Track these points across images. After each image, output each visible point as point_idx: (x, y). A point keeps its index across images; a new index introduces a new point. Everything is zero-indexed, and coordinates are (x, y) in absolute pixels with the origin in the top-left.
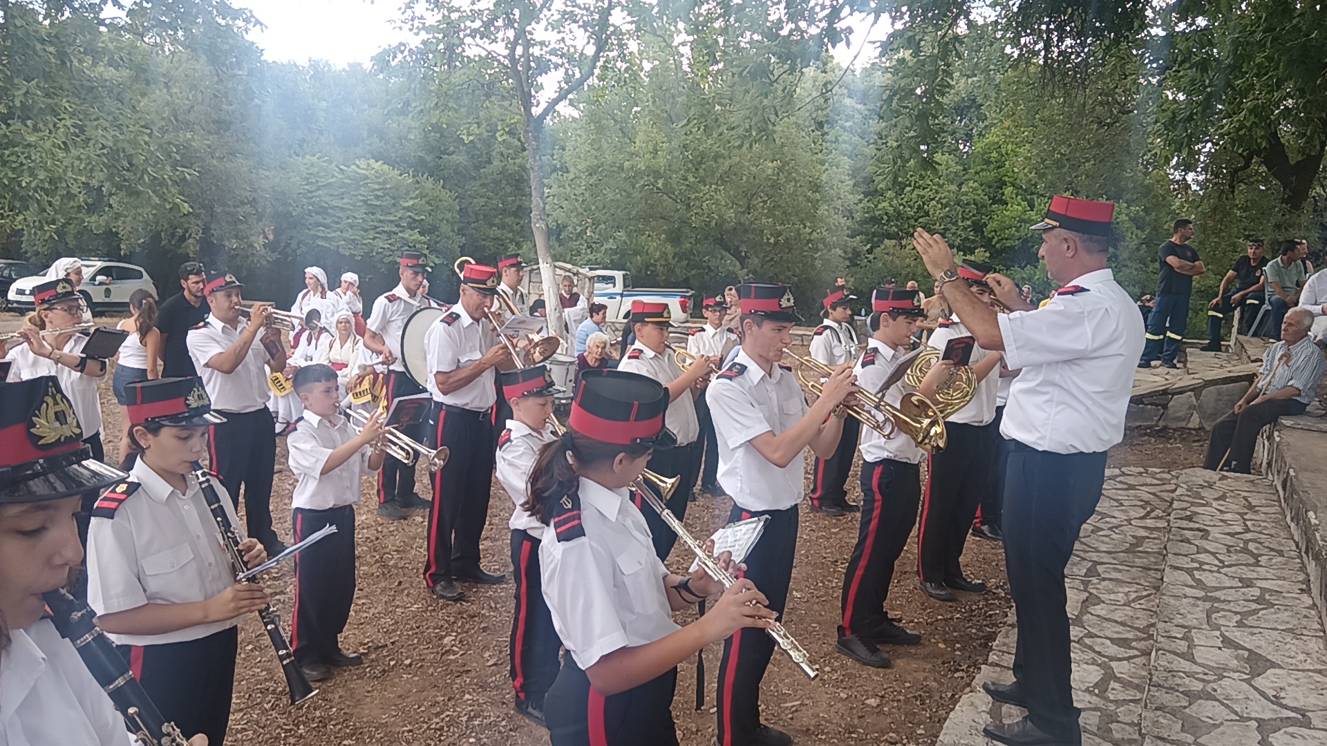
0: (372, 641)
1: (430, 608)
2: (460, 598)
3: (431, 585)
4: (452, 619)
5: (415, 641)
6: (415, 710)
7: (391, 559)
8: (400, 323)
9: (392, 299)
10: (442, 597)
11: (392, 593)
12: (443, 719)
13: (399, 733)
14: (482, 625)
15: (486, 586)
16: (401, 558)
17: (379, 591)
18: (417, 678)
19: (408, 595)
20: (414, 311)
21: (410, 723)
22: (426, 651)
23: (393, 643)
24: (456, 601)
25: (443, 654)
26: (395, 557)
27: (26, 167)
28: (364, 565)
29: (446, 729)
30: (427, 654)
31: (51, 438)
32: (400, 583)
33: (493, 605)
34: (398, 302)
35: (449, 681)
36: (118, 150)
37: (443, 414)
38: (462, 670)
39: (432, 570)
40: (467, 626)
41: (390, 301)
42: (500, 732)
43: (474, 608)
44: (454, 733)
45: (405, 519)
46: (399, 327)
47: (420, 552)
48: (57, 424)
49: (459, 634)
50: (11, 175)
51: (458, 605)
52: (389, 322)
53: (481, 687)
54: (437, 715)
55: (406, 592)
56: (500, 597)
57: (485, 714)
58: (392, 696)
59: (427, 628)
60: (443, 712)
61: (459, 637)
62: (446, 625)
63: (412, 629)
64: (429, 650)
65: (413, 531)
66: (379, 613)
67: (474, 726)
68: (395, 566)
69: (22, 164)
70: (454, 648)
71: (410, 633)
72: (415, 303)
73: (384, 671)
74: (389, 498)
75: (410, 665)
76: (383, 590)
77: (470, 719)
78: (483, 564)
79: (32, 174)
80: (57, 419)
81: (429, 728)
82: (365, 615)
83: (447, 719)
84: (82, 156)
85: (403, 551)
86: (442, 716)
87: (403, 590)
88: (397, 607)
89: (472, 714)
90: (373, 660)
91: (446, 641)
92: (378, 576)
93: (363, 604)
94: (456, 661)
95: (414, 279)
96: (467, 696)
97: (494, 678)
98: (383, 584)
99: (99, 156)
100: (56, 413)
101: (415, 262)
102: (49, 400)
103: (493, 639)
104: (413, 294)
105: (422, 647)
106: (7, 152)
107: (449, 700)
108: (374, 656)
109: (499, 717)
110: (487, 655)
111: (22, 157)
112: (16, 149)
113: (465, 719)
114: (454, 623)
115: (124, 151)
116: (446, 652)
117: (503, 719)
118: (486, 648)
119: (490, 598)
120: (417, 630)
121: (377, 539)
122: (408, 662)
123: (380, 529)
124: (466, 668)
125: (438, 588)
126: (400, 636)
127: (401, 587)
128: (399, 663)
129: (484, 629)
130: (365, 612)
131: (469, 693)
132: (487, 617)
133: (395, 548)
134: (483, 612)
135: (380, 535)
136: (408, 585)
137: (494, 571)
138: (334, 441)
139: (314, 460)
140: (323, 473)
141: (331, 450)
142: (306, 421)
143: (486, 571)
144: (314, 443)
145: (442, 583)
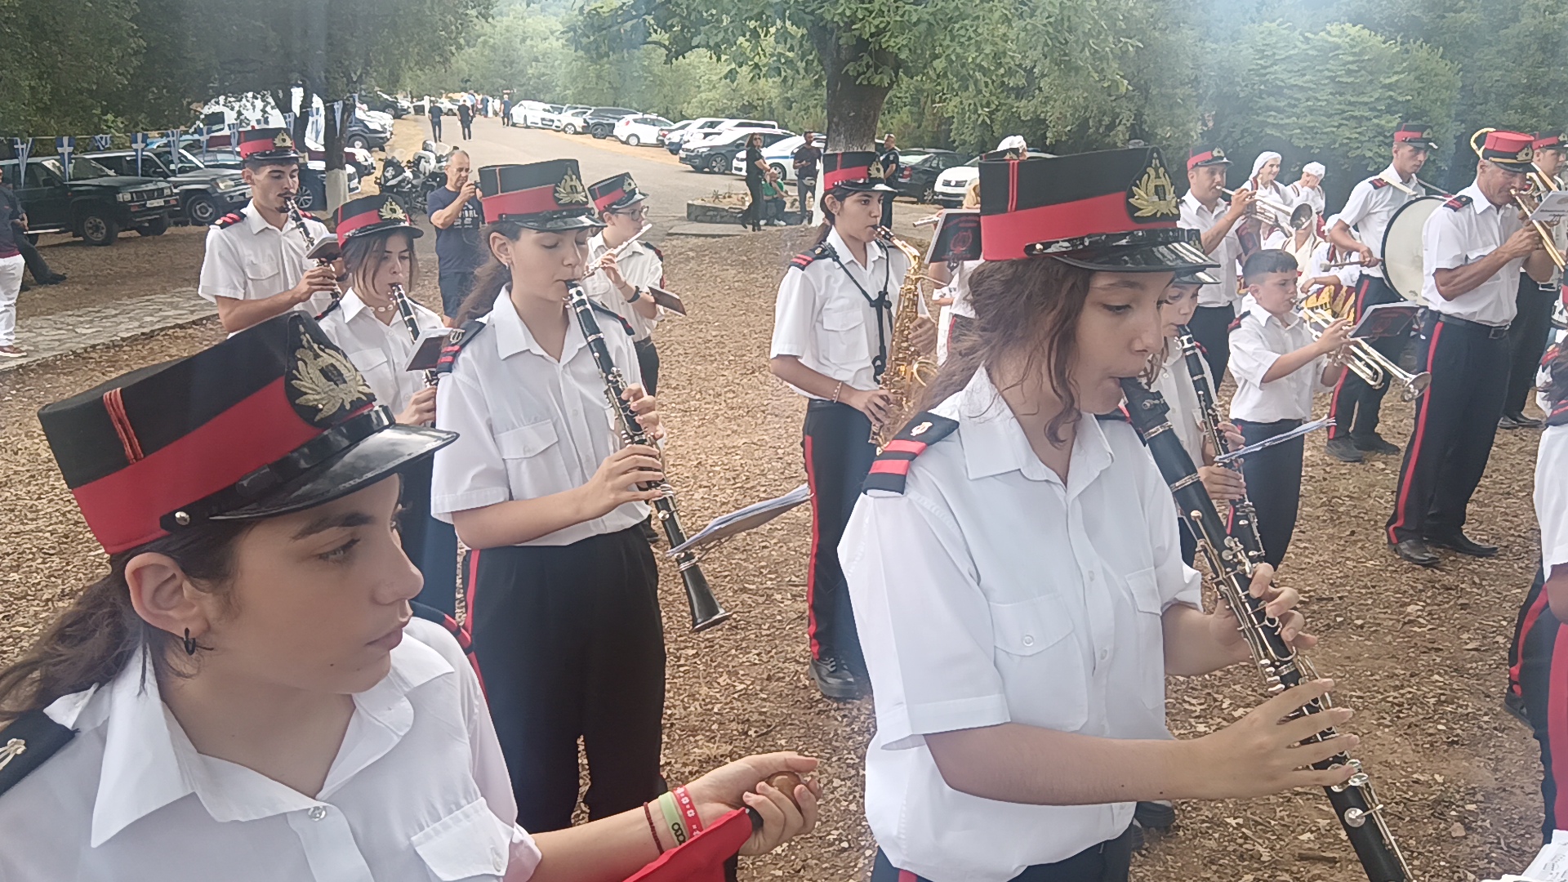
0: (1314, 591)
1: (1390, 568)
3: (1394, 540)
4: (1420, 587)
5: (1370, 602)
6: (1366, 676)
7: (1342, 505)
8: (1383, 216)
9: (1378, 185)
10: (1409, 558)
11: (1342, 542)
12: (1403, 695)
13: (1345, 696)
14: (1461, 601)
15: (1469, 557)
16: (1355, 506)
17: (1325, 538)
18: (1370, 643)
19: (1362, 548)
21: (1360, 689)
22: (1382, 616)
23: (1341, 598)
24: (1426, 566)
25: (1405, 623)
26: (1348, 503)
29: (1406, 706)
30: (1385, 619)
31: (1147, 211)
32: (1353, 533)
33: (1477, 580)
34: (1386, 188)
35: (1412, 655)
37: (1439, 325)
38: (1430, 646)
39: (1399, 524)
40: (1440, 598)
41: (1376, 187)
42: (1480, 727)
43: (1449, 579)
44: (1417, 714)
45: (1360, 460)
46: (1384, 221)
47: (1384, 502)
49: (1428, 604)
50: (959, 50)
51: (1429, 572)
52: (1369, 214)
53: (1456, 670)
54: (1396, 688)
55: (1360, 544)
56: (1488, 574)
57: (1461, 702)
58: (1338, 655)
59: (1386, 590)
60: (1402, 687)
61: (1428, 608)
62: (1411, 592)
63: (1366, 587)
64: (1387, 616)
65: (1372, 478)
66: (1325, 561)
67: (1445, 713)
68: (1348, 513)
70: (1421, 620)
71: (1363, 591)
72: (1409, 190)
73: (1328, 625)
74: (1343, 434)
75: (1362, 627)
76: (1331, 537)
77: (1440, 703)
78: (1466, 528)
79: (979, 49)
81: (1384, 699)
82: (1308, 560)
83: (1410, 696)
85: (1358, 499)
86: (1402, 691)
87: (1356, 542)
88: (1348, 559)
89: (1443, 698)
90: (1314, 612)
91: (1410, 609)
92: (1325, 521)
93: (1305, 548)
94: (1420, 634)
95: (1414, 157)
96: (1436, 677)
97: (1474, 665)
98: (1331, 531)
100: (1156, 187)
101: (1417, 135)
102: (1151, 171)
103: (1475, 621)
104: (1406, 180)
105: (1378, 610)
107: (1412, 676)
108: (1316, 607)
109: (1480, 710)
110: (1465, 636)
111: (971, 30)
113: (1433, 701)
114: (1421, 591)
115: (1069, 20)
116: (1410, 622)
117: (1486, 714)
118: (1464, 628)
119: (1473, 571)
120: (1372, 590)
121: (1325, 479)
122: (1359, 622)
123: (1328, 469)
124: (1435, 646)
125: (1403, 546)
126: (1349, 592)
127: (1353, 538)
128: (1348, 622)
129: (1464, 606)
130: (1307, 557)
131: (1439, 674)
132: (1468, 593)
133: (1347, 493)
134: (1463, 586)
135: (1327, 476)
136: (1362, 537)
137: (1481, 540)
138: (1284, 344)
139: (1256, 364)
140: (1265, 380)
141: (1278, 356)
142: (1253, 317)
143: (1470, 539)
144: (1259, 344)
145: (1410, 541)
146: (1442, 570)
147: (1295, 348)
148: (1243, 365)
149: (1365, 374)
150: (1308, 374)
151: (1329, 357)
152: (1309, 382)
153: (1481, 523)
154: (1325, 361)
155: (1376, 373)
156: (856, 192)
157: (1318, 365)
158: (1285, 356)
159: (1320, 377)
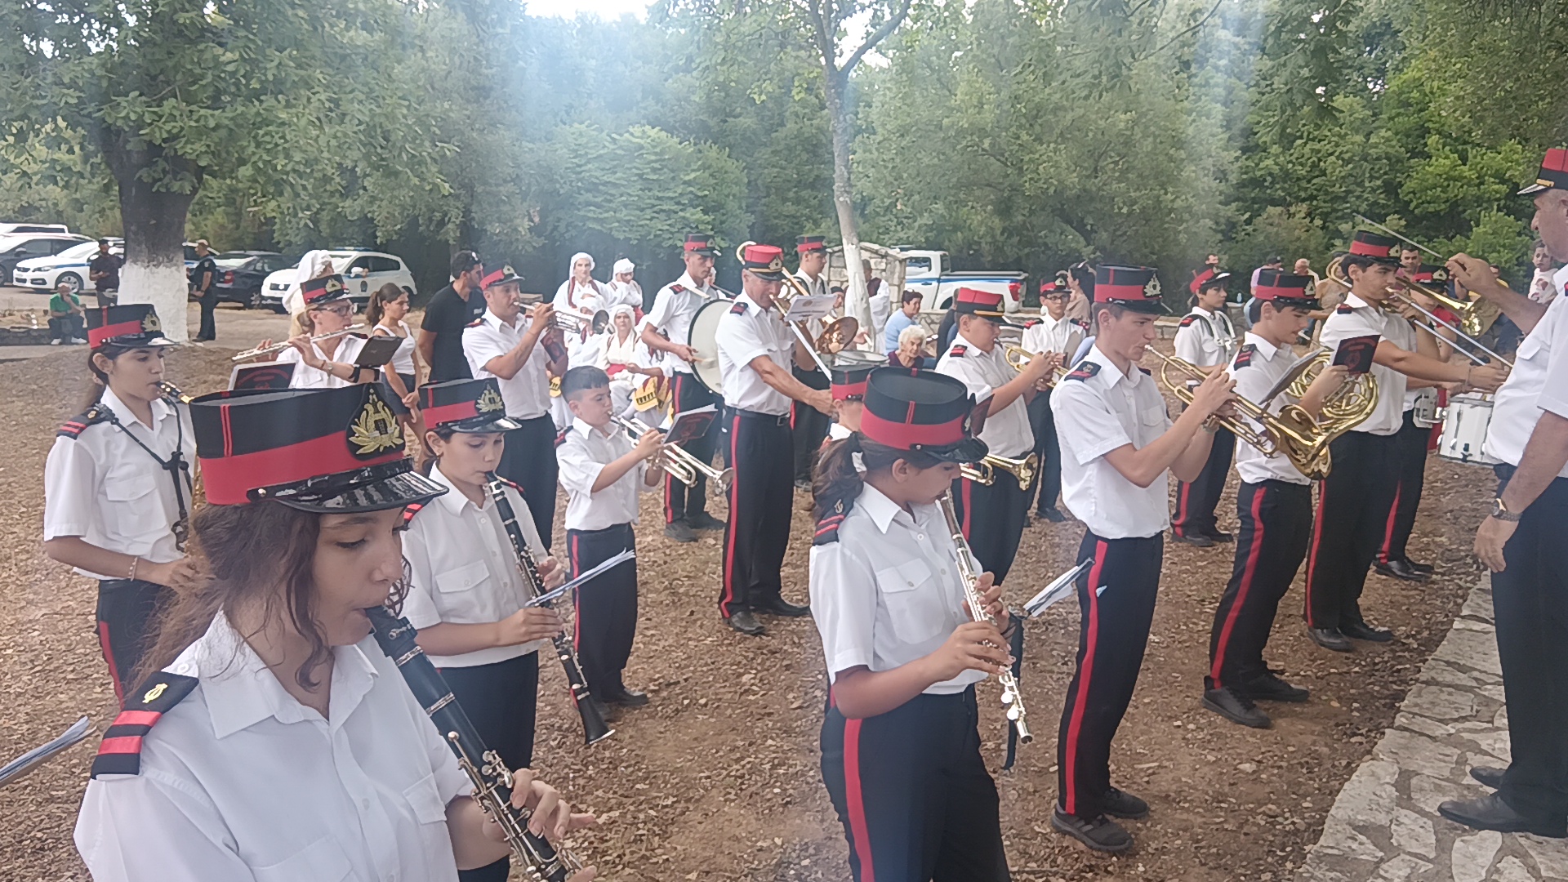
0: (663, 677)
1: (726, 642)
2: (760, 632)
3: (727, 615)
4: (751, 655)
5: (711, 679)
6: (713, 755)
7: (682, 586)
8: (684, 318)
9: (677, 290)
10: (739, 630)
11: (684, 624)
12: (744, 766)
13: (695, 779)
14: (785, 663)
15: (788, 618)
16: (693, 585)
17: (669, 621)
18: (713, 720)
19: (701, 627)
20: (702, 304)
21: (707, 769)
22: (722, 690)
23: (686, 680)
24: (755, 635)
25: (742, 694)
26: (686, 583)
27: (280, 148)
28: (652, 592)
29: (747, 777)
30: (724, 693)
31: (369, 448)
32: (692, 613)
33: (796, 640)
34: (684, 293)
35: (749, 724)
36: (375, 126)
37: (736, 420)
38: (763, 712)
39: (728, 599)
40: (768, 663)
41: (676, 293)
42: (808, 783)
43: (774, 643)
44: (756, 782)
45: (696, 540)
46: (686, 323)
47: (715, 578)
48: (377, 433)
49: (759, 671)
50: (266, 157)
51: (757, 639)
52: (673, 316)
53: (785, 732)
54: (737, 761)
55: (699, 623)
56: (804, 631)
57: (791, 762)
58: (687, 738)
59: (724, 664)
60: (742, 758)
61: (759, 675)
62: (744, 662)
63: (706, 664)
64: (727, 689)
65: (704, 554)
66: (670, 646)
67: (779, 775)
68: (686, 594)
69: (277, 145)
70: (754, 688)
71: (705, 669)
72: (703, 294)
73: (677, 709)
74: (678, 517)
75: (706, 705)
76: (674, 620)
77: (774, 767)
78: (784, 593)
79: (288, 156)
80: (377, 428)
81: (728, 775)
82: (655, 648)
83: (749, 766)
84: (339, 134)
85: (695, 577)
86: (743, 763)
87: (695, 621)
88: (690, 639)
89: (776, 761)
90: (664, 699)
91: (745, 678)
92: (667, 605)
93: (653, 635)
94: (756, 702)
95: (703, 264)
96: (770, 742)
97: (799, 723)
98: (673, 614)
99: (355, 133)
100: (376, 422)
101: (702, 244)
102: (369, 407)
103: (797, 679)
104: (700, 285)
105: (718, 685)
106: (261, 132)
107: (750, 745)
108: (665, 694)
109: (806, 766)
110: (790, 696)
111: (277, 137)
112: (270, 128)
113: (768, 766)
114: (753, 659)
115: (381, 127)
116: (746, 691)
117: (811, 769)
118: (789, 688)
119: (793, 632)
120: (712, 666)
121: (665, 563)
122: (703, 701)
123: (668, 552)
124: (767, 711)
125: (734, 619)
126: (693, 672)
127: (693, 617)
128: (694, 702)
129: (788, 667)
130: (654, 644)
131: (772, 738)
132: (790, 653)
133: (685, 574)
134: (785, 648)
135: (668, 559)
136: (700, 616)
137: (798, 601)
138: (608, 453)
139: (584, 475)
140: (595, 490)
141: (603, 466)
142: (576, 431)
143: (787, 602)
144: (585, 457)
145: (740, 614)
146: (768, 636)
147: (619, 456)
148: (574, 478)
149: (681, 475)
150: (631, 478)
151: (648, 461)
152: (633, 486)
153: (796, 584)
154: (646, 466)
155: (689, 473)
156: (130, 349)
157: (640, 469)
158: (610, 465)
159: (643, 479)
